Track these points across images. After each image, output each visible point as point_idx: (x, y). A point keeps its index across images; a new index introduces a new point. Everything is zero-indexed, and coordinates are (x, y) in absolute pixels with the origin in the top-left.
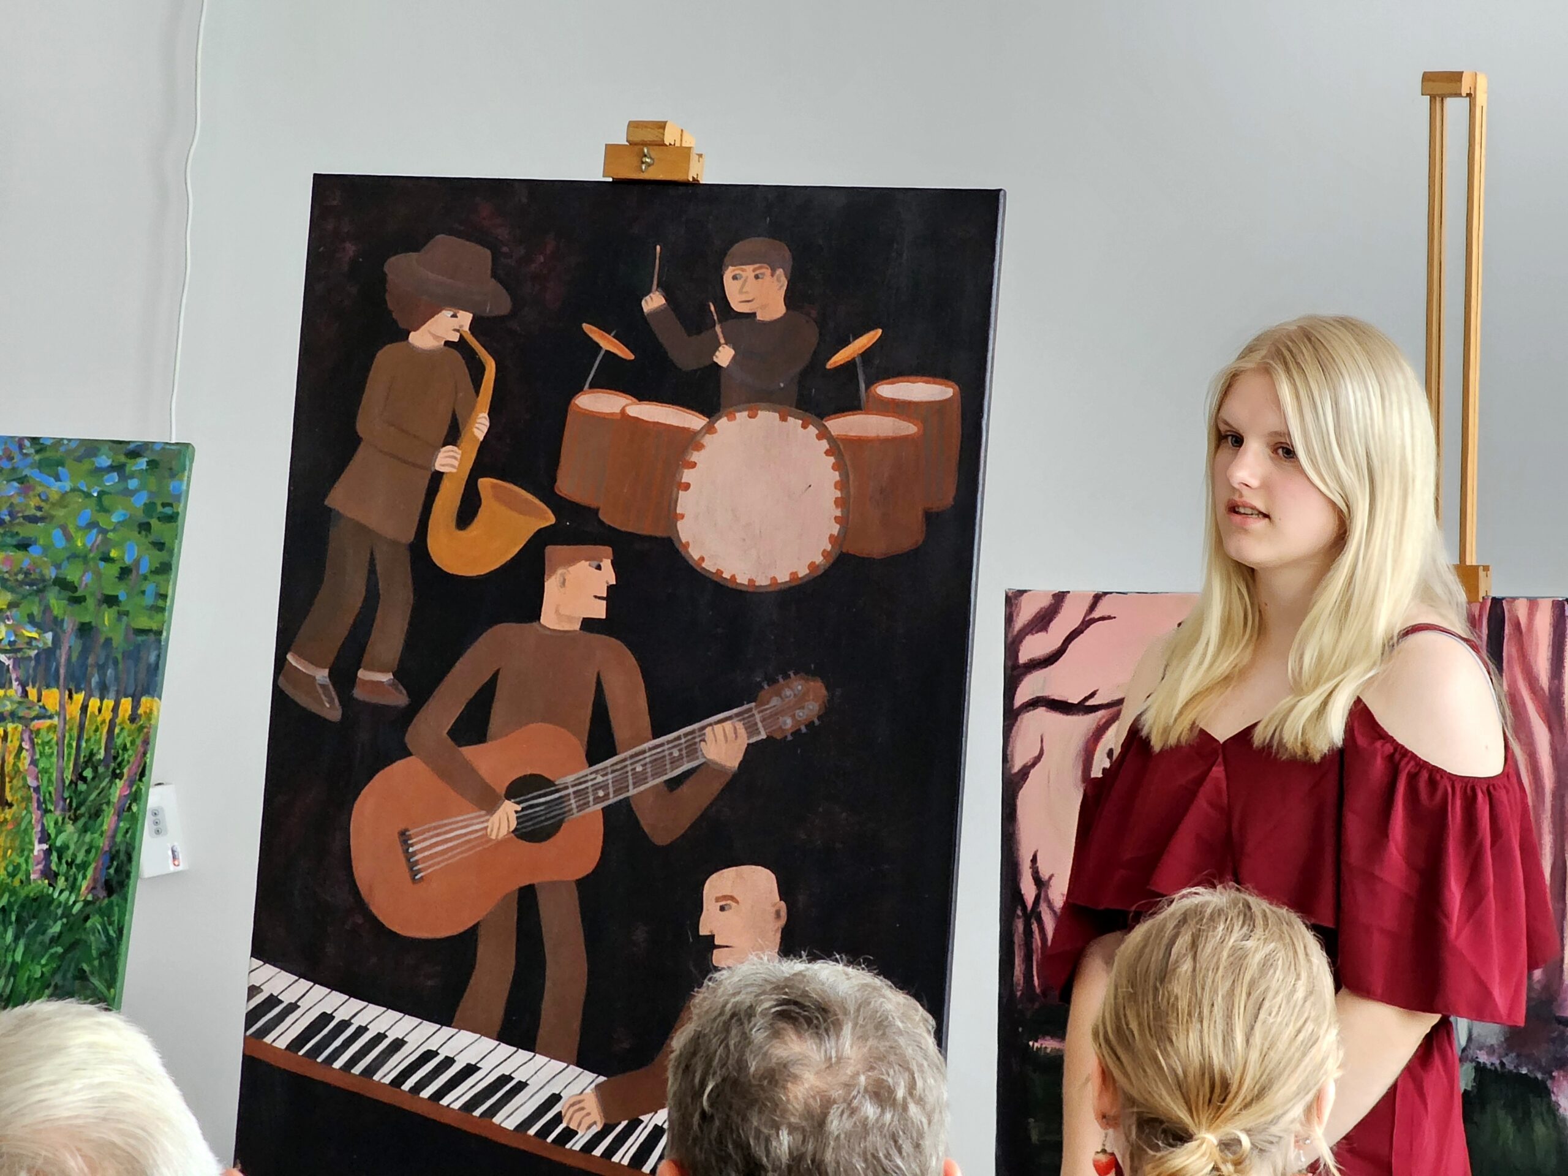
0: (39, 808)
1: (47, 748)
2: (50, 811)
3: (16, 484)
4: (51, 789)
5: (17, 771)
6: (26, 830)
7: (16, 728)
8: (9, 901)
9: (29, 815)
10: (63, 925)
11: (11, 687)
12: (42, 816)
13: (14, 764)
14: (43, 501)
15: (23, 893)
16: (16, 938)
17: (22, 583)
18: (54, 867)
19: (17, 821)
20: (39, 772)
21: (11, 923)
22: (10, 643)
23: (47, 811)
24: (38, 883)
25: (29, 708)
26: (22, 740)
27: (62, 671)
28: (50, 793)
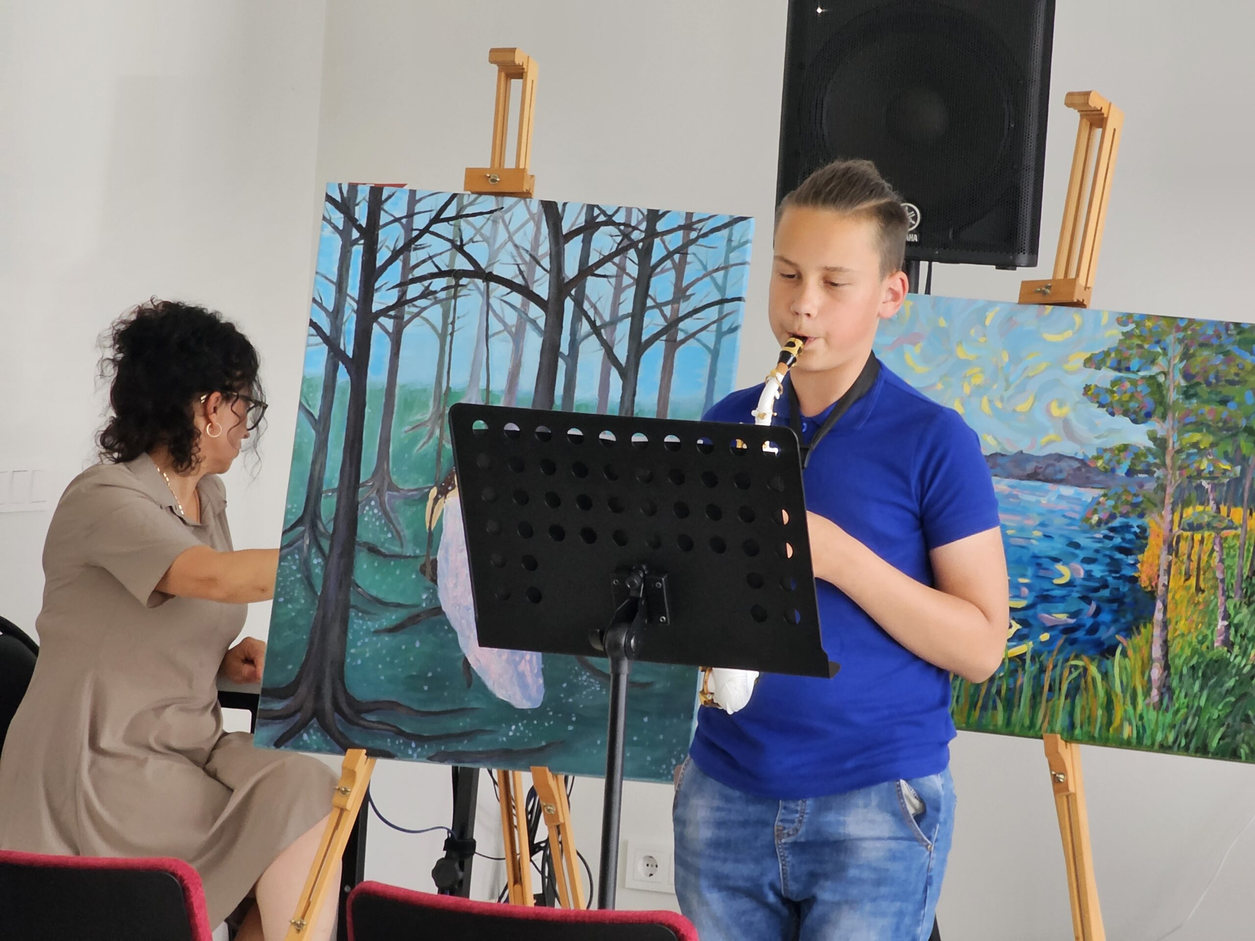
0: (1223, 594)
1: (1232, 550)
2: (1231, 597)
3: (1221, 356)
4: (1233, 581)
5: (1209, 567)
6: (1213, 610)
7: (1210, 535)
8: (1197, 662)
9: (1216, 600)
10: (1236, 681)
11: (1208, 504)
12: (1226, 600)
13: (1207, 562)
14: (1240, 369)
15: (1209, 656)
16: (1202, 689)
17: (1221, 429)
18: (1232, 639)
19: (1207, 603)
20: (1225, 568)
21: (1198, 678)
22: (1210, 473)
23: (1229, 597)
24: (1219, 649)
25: (1220, 521)
26: (1214, 544)
27: (1246, 495)
28: (1232, 585)
